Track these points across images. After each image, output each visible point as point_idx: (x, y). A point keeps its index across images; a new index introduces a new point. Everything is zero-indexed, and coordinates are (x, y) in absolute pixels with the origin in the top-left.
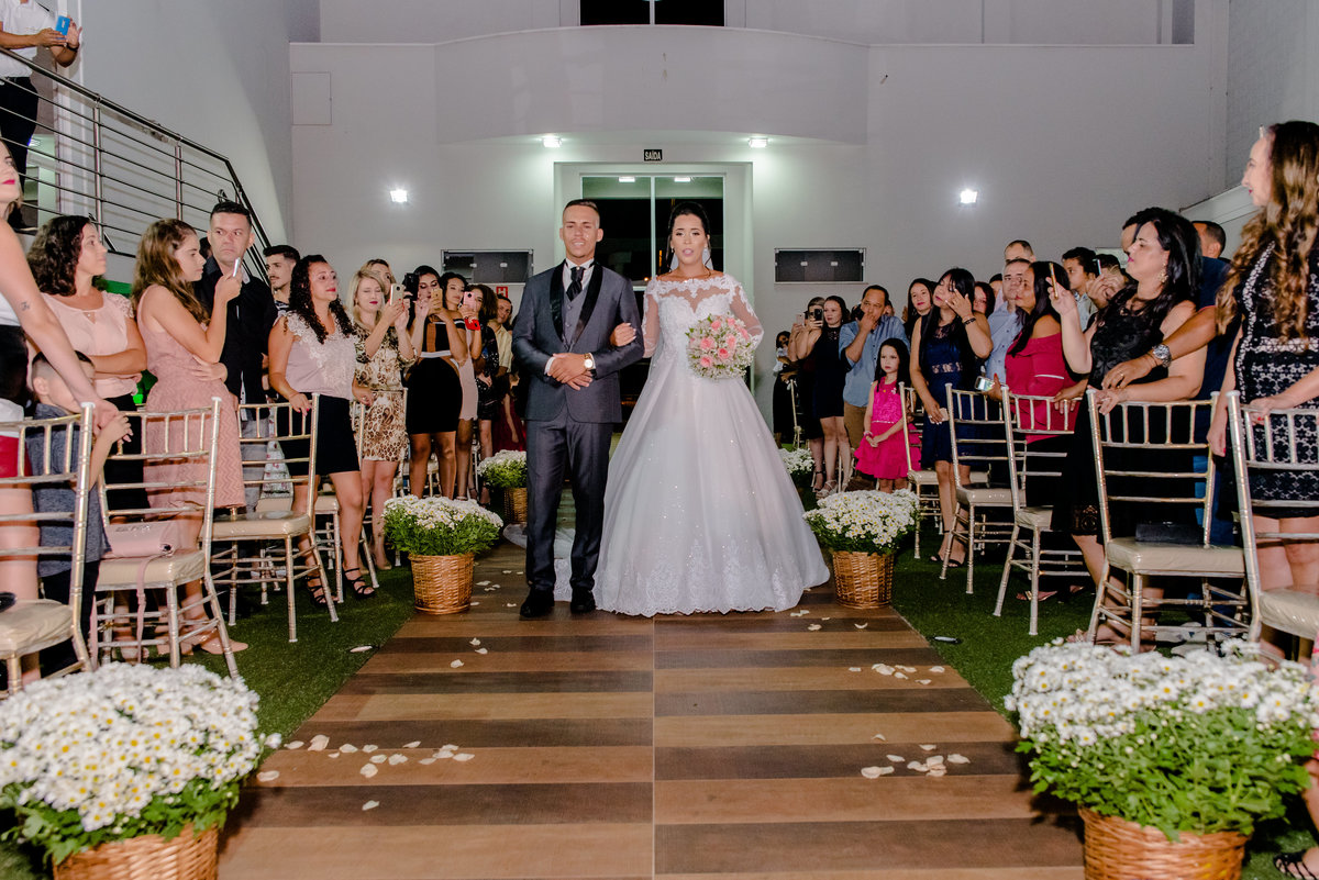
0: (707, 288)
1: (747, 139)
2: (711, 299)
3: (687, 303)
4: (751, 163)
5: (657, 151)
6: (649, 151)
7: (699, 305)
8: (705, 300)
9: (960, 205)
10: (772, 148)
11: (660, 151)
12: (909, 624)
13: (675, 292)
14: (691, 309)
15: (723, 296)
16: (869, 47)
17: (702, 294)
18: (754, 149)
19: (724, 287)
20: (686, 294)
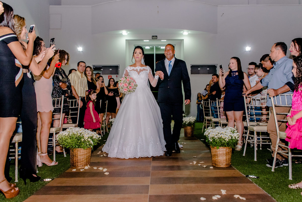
0: (142, 69)
1: (182, 32)
2: (143, 72)
3: (137, 73)
4: (183, 40)
5: (156, 36)
6: (153, 36)
7: (140, 73)
8: (141, 72)
9: (245, 51)
10: (190, 35)
11: (157, 36)
12: (235, 168)
13: (133, 70)
14: (138, 74)
15: (146, 71)
16: (217, 6)
17: (141, 71)
18: (185, 35)
19: (147, 69)
20: (137, 70)
